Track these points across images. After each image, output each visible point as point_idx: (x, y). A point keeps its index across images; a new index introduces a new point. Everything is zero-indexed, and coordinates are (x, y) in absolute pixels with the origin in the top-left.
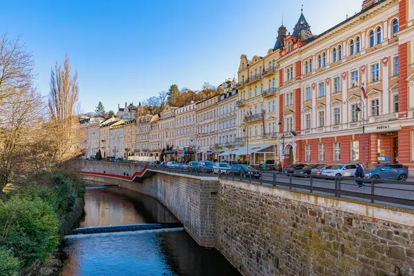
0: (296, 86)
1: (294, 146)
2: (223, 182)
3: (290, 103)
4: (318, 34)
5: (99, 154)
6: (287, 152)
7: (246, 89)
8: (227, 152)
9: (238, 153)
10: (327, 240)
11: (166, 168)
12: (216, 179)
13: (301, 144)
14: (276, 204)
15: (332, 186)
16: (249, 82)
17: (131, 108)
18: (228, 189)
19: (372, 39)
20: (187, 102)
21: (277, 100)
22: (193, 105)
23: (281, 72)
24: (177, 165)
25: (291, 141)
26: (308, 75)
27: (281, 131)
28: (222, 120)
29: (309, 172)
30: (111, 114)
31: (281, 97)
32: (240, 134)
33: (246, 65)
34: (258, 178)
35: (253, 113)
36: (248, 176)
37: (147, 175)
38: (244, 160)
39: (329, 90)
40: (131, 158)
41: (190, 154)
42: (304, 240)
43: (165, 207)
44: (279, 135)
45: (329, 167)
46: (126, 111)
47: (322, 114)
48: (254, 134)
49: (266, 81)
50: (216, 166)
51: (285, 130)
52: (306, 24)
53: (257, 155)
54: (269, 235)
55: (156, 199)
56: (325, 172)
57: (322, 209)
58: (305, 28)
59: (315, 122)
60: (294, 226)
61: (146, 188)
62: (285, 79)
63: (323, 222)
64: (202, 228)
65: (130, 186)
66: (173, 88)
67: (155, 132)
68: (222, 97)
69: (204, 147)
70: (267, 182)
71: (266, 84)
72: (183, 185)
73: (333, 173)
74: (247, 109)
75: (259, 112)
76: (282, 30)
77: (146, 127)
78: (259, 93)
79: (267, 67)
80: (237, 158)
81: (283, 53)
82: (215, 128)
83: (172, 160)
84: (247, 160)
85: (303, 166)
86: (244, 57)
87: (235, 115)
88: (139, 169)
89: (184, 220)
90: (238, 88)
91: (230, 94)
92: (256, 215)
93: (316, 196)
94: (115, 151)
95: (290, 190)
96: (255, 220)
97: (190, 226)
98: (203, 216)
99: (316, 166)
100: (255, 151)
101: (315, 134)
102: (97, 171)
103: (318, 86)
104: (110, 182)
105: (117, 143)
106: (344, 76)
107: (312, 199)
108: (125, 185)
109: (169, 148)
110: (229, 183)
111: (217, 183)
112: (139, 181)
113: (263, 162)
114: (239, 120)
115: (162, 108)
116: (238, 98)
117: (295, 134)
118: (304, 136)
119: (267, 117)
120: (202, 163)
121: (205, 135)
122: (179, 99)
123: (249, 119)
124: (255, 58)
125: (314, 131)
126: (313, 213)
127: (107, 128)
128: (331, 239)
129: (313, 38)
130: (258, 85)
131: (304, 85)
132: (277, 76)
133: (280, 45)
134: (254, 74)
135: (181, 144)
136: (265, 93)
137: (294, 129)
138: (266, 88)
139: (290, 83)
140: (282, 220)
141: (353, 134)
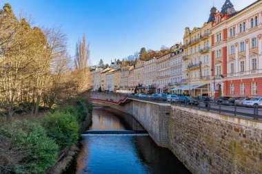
0: (224, 45)
1: (222, 84)
2: (174, 107)
3: (219, 56)
5: (100, 89)
6: (217, 88)
7: (189, 48)
8: (176, 88)
9: (183, 89)
11: (138, 97)
12: (169, 105)
13: (227, 83)
14: (210, 122)
16: (191, 44)
17: (118, 62)
18: (177, 111)
20: (151, 58)
21: (210, 54)
22: (154, 59)
23: (213, 36)
24: (145, 96)
25: (221, 81)
26: (232, 38)
27: (213, 74)
28: (173, 68)
29: (233, 102)
30: (107, 66)
31: (213, 53)
32: (184, 76)
33: (189, 33)
34: (197, 105)
35: (194, 64)
36: (190, 104)
37: (127, 101)
38: (187, 93)
40: (118, 91)
41: (152, 89)
43: (138, 121)
44: (211, 78)
45: (249, 99)
46: (116, 64)
48: (194, 77)
49: (202, 43)
50: (169, 97)
51: (216, 74)
53: (196, 90)
54: (205, 143)
55: (132, 116)
58: (230, 7)
59: (237, 68)
60: (223, 137)
61: (126, 109)
62: (216, 41)
63: (244, 136)
65: (117, 107)
66: (143, 49)
68: (173, 54)
69: (161, 85)
70: (202, 107)
71: (202, 45)
72: (148, 108)
74: (189, 61)
75: (198, 62)
76: (214, 9)
77: (126, 73)
78: (197, 51)
79: (203, 34)
80: (183, 92)
81: (214, 24)
82: (168, 73)
83: (142, 92)
84: (189, 93)
85: (229, 98)
86: (187, 28)
87: (181, 65)
88: (122, 98)
89: (149, 129)
90: (183, 48)
91: (178, 52)
92: (195, 129)
93: (239, 119)
94: (109, 87)
95: (220, 114)
96: (195, 132)
97: (152, 134)
98: (160, 128)
99: (239, 98)
100: (195, 88)
102: (99, 98)
103: (239, 44)
105: (110, 82)
106: (260, 37)
107: (236, 120)
108: (114, 107)
109: (140, 86)
110: (177, 107)
111: (170, 108)
112: (122, 104)
113: (200, 95)
114: (184, 68)
115: (136, 62)
116: (184, 54)
117: (222, 77)
118: (229, 78)
119: (203, 66)
120: (160, 95)
121: (162, 77)
122: (146, 56)
123: (191, 67)
124: (195, 29)
125: (237, 75)
127: (105, 74)
130: (197, 45)
131: (229, 45)
132: (210, 39)
133: (212, 19)
134: (194, 39)
135: (147, 83)
136: (202, 51)
137: (222, 73)
138: (202, 47)
139: (218, 43)
140: (214, 133)
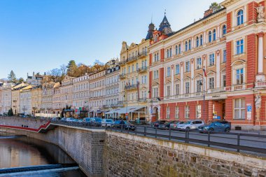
0: (161, 66)
1: (159, 108)
2: (109, 133)
3: (156, 77)
4: (176, 31)
5: (11, 111)
6: (154, 112)
7: (126, 66)
8: (112, 111)
9: (120, 112)
10: (180, 173)
11: (66, 122)
12: (104, 130)
13: (163, 106)
14: (146, 148)
15: (183, 135)
16: (128, 62)
17: (38, 76)
18: (113, 138)
19: (210, 37)
20: (82, 74)
21: (148, 75)
22: (86, 76)
23: (151, 55)
24: (74, 120)
25: (157, 104)
26: (169, 59)
27: (150, 97)
28: (108, 88)
29: (168, 126)
30: (21, 81)
31: (151, 73)
32: (121, 98)
33: (126, 49)
34: (133, 130)
35: (131, 84)
36: (126, 129)
37: (50, 128)
38: (124, 118)
39: (182, 70)
40: (37, 115)
41: (84, 113)
42: (165, 173)
43: (65, 152)
44: (149, 100)
45: (182, 123)
46: (34, 79)
47: (177, 86)
48: (131, 99)
49: (140, 61)
50: (104, 122)
51: (153, 96)
52: (168, 23)
53: (133, 114)
54: (141, 170)
55: (58, 146)
56: (179, 126)
57: (177, 151)
58: (167, 26)
59: (173, 92)
60: (158, 163)
61: (50, 138)
62: (153, 61)
63: (177, 160)
64: (93, 166)
65: (37, 136)
66: (72, 63)
67: (57, 95)
68: (109, 72)
69: (95, 107)
70: (138, 133)
71: (140, 64)
72: (78, 135)
73: (184, 127)
74: (126, 81)
75: (135, 83)
76: (152, 26)
77: (50, 92)
78: (135, 69)
79: (141, 51)
80: (119, 116)
81: (152, 42)
82: (103, 93)
83: (71, 116)
84: (126, 117)
85: (164, 121)
86: (124, 43)
87: (118, 84)
88: (44, 123)
89: (79, 161)
90: (120, 66)
91: (115, 70)
92: (131, 157)
93: (173, 142)
94: (24, 109)
95: (156, 139)
96: (131, 160)
97: (83, 166)
98: (93, 158)
99: (173, 122)
100: (132, 111)
101: (173, 99)
102: (9, 124)
103: (175, 67)
104: (19, 133)
105: (27, 103)
106: (193, 61)
107: (170, 144)
108: (32, 135)
109: (68, 108)
110: (113, 133)
111: (104, 134)
112: (44, 132)
113: (137, 119)
114: (121, 88)
115: (62, 78)
116: (121, 72)
117: (159, 100)
118: (166, 101)
119: (140, 87)
120: (93, 119)
121: (96, 98)
122: (76, 71)
123: (128, 88)
124: (133, 45)
125: (173, 98)
126: (171, 154)
127: (18, 91)
128: (182, 171)
129: (173, 34)
130: (135, 64)
131: (166, 65)
132: (148, 58)
133: (150, 37)
134: (131, 56)
135: (77, 105)
136: (140, 70)
137: (159, 96)
138: (140, 66)
139: (156, 64)
140: (150, 159)
141: (198, 100)
